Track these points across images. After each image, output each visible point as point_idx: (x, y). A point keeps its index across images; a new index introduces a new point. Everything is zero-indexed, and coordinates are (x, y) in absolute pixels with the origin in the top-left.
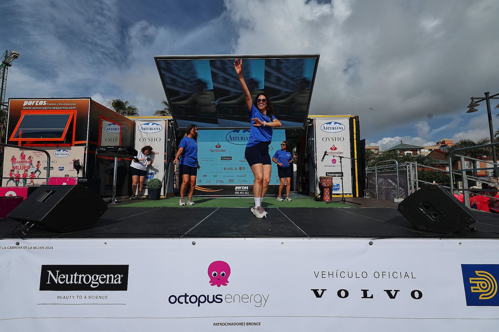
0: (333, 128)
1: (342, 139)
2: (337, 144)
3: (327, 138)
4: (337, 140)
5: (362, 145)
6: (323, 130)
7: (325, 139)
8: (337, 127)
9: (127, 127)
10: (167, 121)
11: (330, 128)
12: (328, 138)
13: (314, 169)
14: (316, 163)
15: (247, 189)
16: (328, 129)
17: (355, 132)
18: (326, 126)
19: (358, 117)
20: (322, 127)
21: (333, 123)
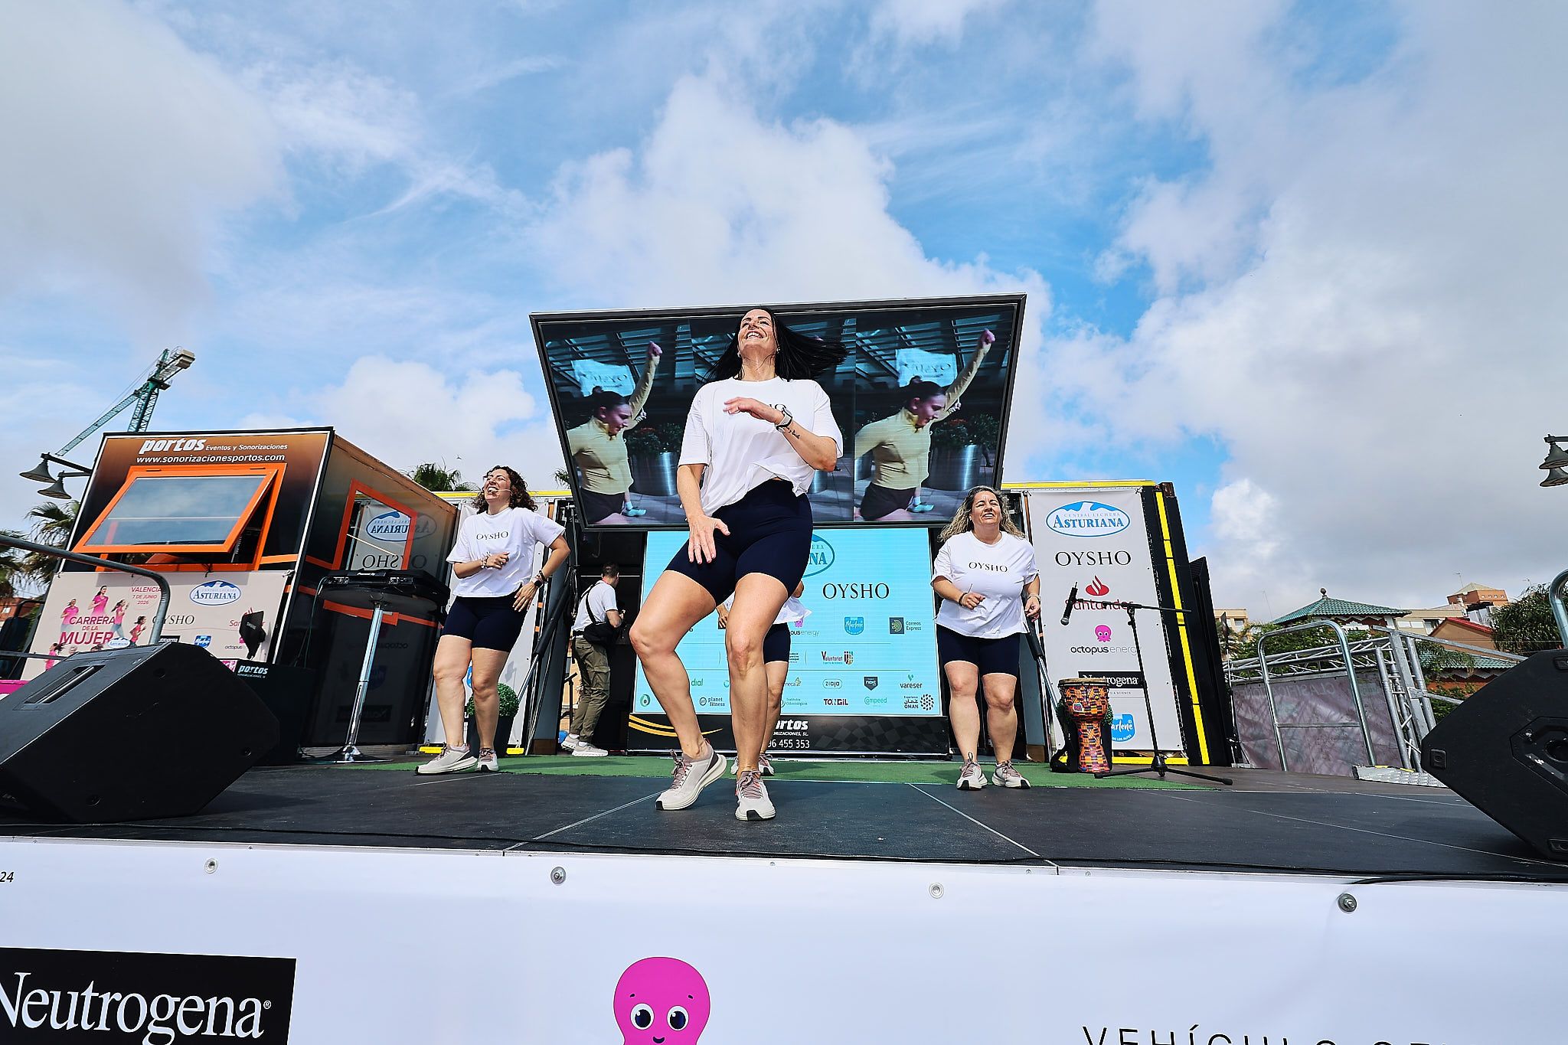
0: (1090, 523)
1: (1122, 558)
2: (1107, 574)
3: (1072, 556)
4: (1106, 561)
5: (1197, 579)
6: (1055, 529)
7: (1063, 559)
8: (1103, 520)
9: (431, 524)
10: (553, 503)
11: (1077, 523)
12: (1074, 554)
13: (1036, 658)
14: (1042, 638)
15: (802, 729)
16: (1072, 525)
17: (1166, 534)
18: (1064, 515)
19: (1170, 485)
20: (1052, 521)
21: (1086, 507)
